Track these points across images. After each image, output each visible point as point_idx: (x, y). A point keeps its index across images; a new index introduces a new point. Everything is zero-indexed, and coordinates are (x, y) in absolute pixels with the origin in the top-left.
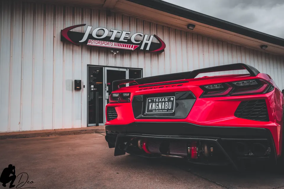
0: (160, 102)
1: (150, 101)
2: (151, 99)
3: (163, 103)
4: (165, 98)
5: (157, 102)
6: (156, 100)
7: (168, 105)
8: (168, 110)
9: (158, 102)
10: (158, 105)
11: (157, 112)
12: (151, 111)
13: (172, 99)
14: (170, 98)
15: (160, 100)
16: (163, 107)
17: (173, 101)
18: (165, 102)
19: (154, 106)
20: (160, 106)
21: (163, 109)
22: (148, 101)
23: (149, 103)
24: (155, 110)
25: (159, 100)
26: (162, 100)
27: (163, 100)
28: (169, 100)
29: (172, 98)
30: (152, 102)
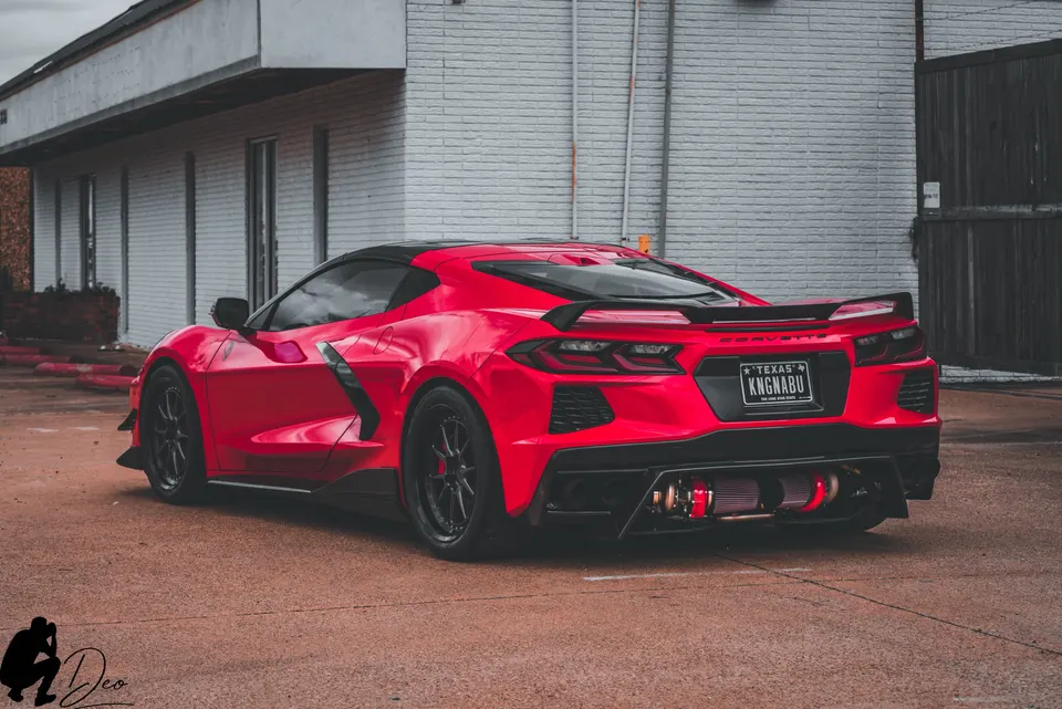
0: (775, 375)
1: (747, 371)
2: (749, 367)
3: (783, 378)
4: (784, 366)
5: (767, 375)
6: (763, 370)
7: (796, 384)
8: (797, 395)
9: (771, 376)
10: (771, 383)
11: (773, 402)
12: (758, 398)
13: (801, 368)
14: (797, 365)
15: (774, 370)
16: (784, 388)
17: (804, 374)
18: (786, 375)
19: (760, 386)
20: (776, 385)
21: (785, 395)
22: (744, 372)
23: (746, 378)
24: (766, 395)
25: (771, 369)
26: (777, 369)
27: (781, 370)
28: (796, 372)
29: (802, 364)
30: (754, 374)
